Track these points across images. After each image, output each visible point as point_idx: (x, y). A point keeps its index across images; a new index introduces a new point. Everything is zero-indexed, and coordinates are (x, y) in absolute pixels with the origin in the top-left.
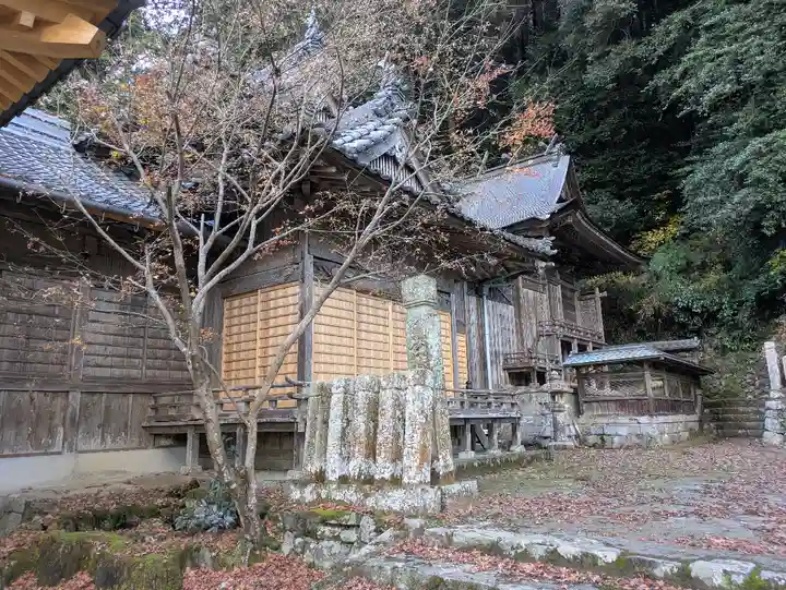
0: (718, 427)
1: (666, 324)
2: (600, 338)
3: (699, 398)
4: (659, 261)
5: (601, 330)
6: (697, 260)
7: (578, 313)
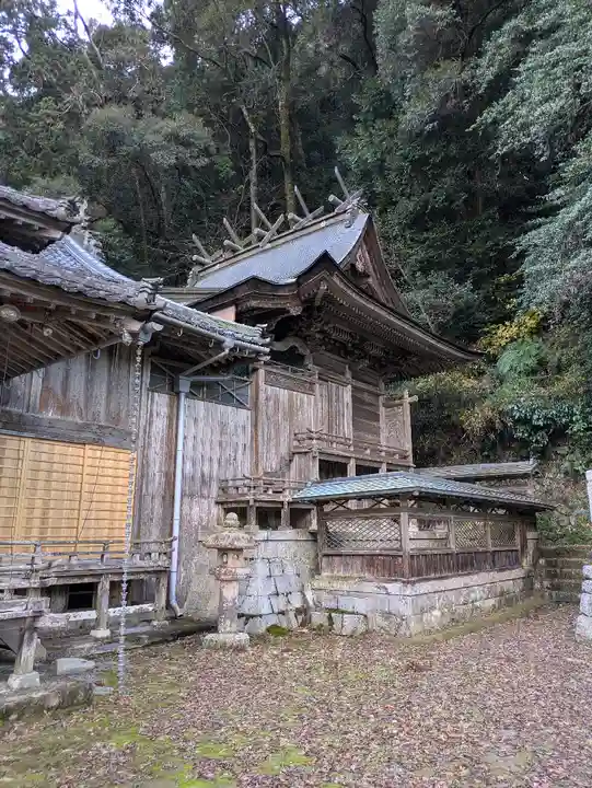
0: (555, 587)
1: (500, 440)
2: (405, 457)
3: (531, 545)
4: (506, 361)
5: (408, 446)
6: (553, 360)
7: (382, 424)
